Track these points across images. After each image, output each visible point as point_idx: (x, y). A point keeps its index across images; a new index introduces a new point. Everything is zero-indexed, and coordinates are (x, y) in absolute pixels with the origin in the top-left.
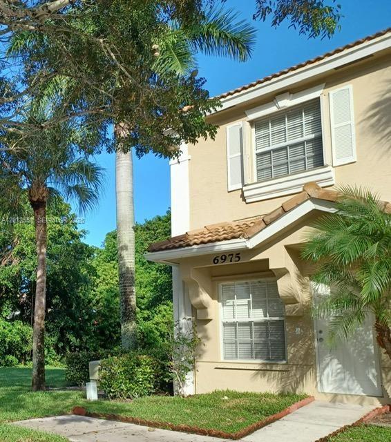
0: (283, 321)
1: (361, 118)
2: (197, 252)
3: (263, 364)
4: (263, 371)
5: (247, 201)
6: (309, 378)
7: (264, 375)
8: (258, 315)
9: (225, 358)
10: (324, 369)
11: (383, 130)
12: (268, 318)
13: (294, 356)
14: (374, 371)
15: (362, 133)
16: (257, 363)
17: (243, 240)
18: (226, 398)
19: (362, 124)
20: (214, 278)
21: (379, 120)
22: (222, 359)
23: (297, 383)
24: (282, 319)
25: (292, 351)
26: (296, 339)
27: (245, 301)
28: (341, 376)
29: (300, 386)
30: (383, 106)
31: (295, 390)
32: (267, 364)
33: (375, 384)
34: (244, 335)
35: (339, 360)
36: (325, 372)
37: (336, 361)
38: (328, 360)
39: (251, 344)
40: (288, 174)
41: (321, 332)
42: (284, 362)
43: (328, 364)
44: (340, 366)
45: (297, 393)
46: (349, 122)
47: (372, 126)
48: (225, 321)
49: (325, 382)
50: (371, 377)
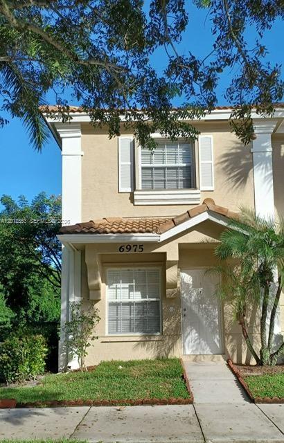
0: (159, 301)
1: (217, 161)
2: (114, 239)
3: (143, 336)
4: (143, 342)
5: (136, 203)
6: (178, 345)
7: (144, 345)
8: (137, 297)
9: (109, 333)
10: (186, 337)
11: (230, 174)
12: (147, 299)
13: (168, 328)
14: (218, 336)
15: (217, 172)
16: (137, 336)
17: (155, 234)
18: (120, 367)
19: (218, 165)
20: (104, 264)
21: (227, 166)
22: (107, 334)
23: (170, 349)
24: (158, 300)
25: (166, 325)
26: (169, 315)
27: (127, 285)
28: (198, 341)
29: (172, 351)
30: (230, 157)
31: (167, 355)
32: (147, 336)
33: (218, 345)
34: (125, 313)
35: (196, 330)
36: (187, 340)
37: (194, 331)
38: (189, 330)
39: (130, 320)
40: (165, 189)
41: (185, 310)
42: (159, 334)
43: (189, 334)
44: (197, 335)
45: (169, 357)
46: (210, 162)
47: (224, 169)
48: (111, 301)
49: (186, 347)
50: (216, 341)
